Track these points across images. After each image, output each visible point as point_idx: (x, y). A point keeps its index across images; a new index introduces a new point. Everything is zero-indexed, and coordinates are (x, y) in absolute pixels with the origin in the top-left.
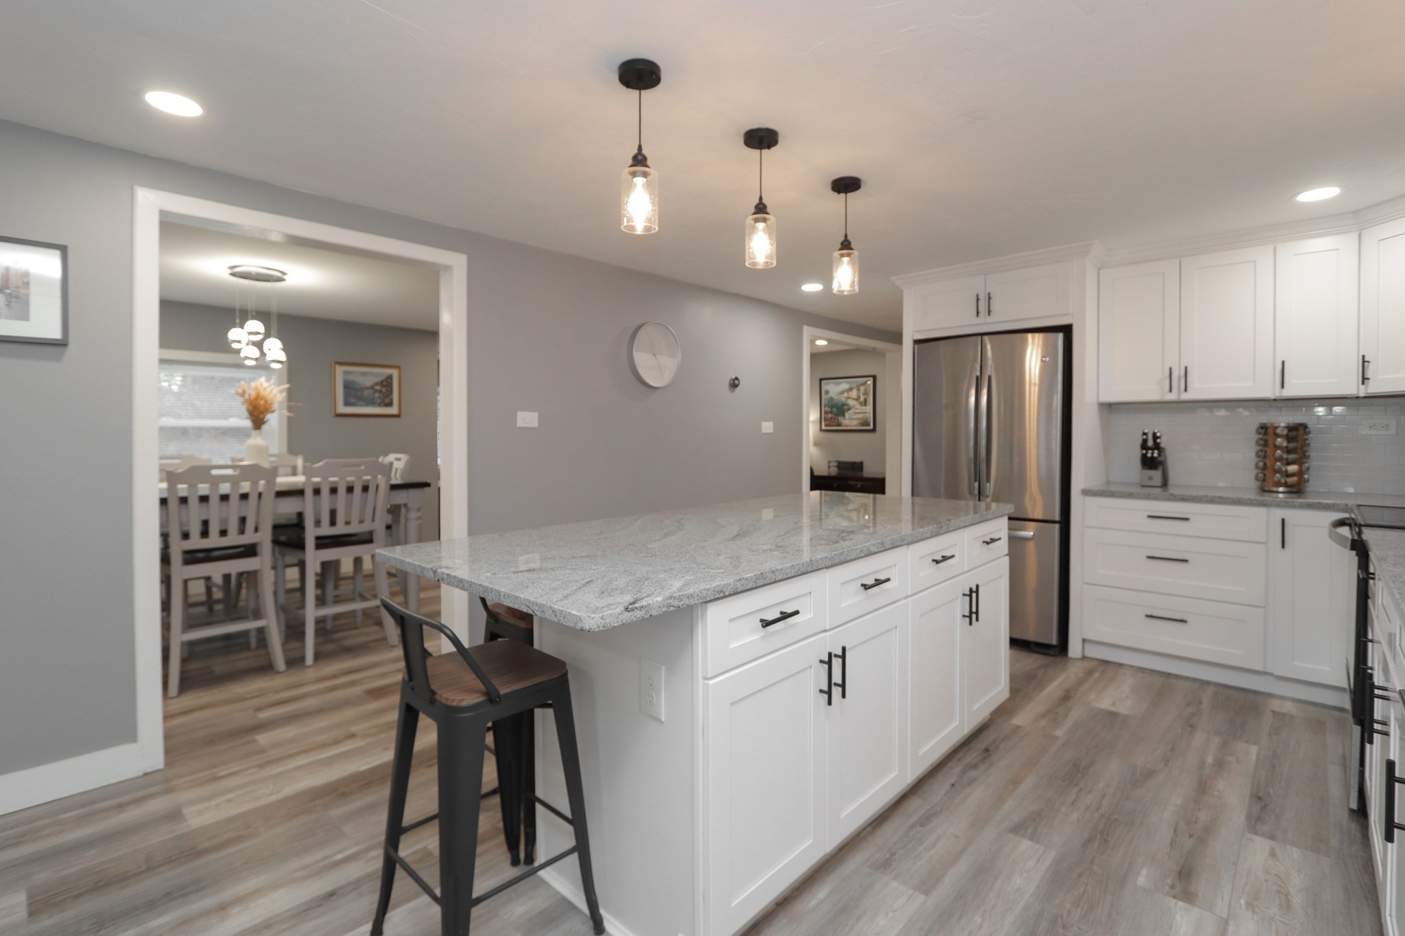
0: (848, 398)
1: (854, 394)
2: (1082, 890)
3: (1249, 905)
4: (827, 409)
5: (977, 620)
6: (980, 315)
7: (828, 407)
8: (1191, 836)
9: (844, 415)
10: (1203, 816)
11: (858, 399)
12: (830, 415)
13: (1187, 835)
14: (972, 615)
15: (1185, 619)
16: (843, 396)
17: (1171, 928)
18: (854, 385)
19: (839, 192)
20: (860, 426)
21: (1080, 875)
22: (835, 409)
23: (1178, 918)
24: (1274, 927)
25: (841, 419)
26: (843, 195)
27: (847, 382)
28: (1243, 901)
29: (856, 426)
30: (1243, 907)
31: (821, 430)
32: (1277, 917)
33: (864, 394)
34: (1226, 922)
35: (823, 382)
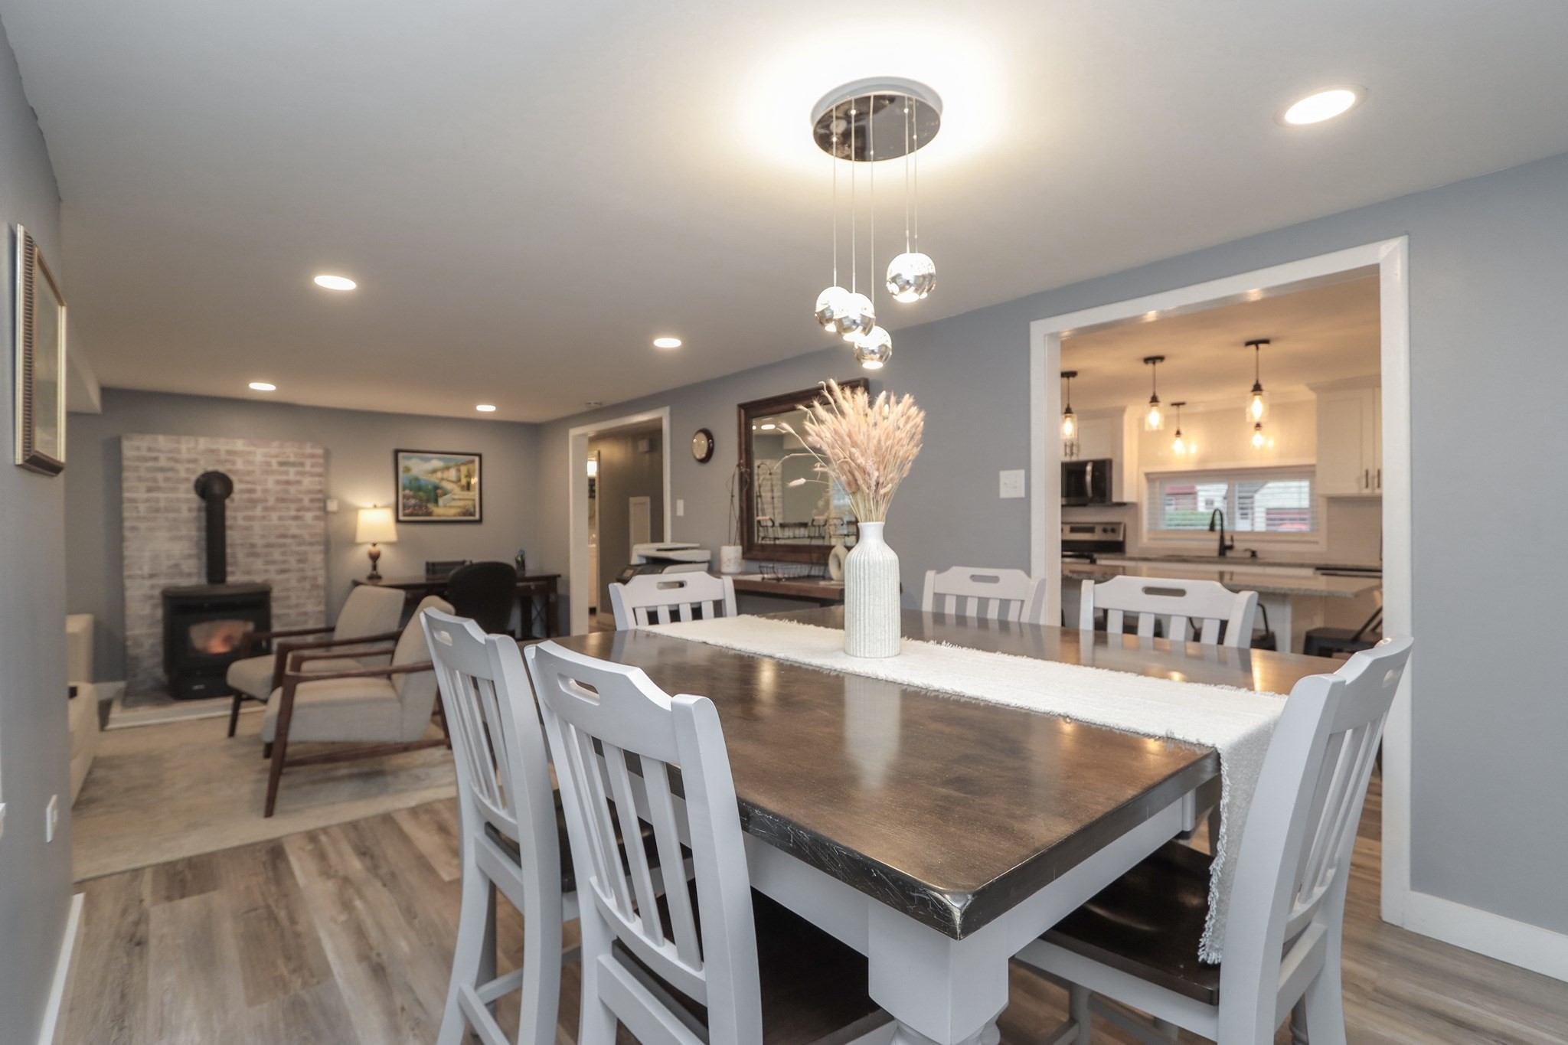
0: (443, 479)
1: (452, 474)
4: (407, 492)
7: (411, 489)
9: (436, 502)
11: (457, 482)
12: (413, 501)
16: (434, 476)
18: (451, 464)
20: (460, 516)
22: (421, 493)
25: (431, 507)
27: (440, 459)
29: (455, 516)
31: (398, 521)
33: (466, 477)
35: (401, 455)
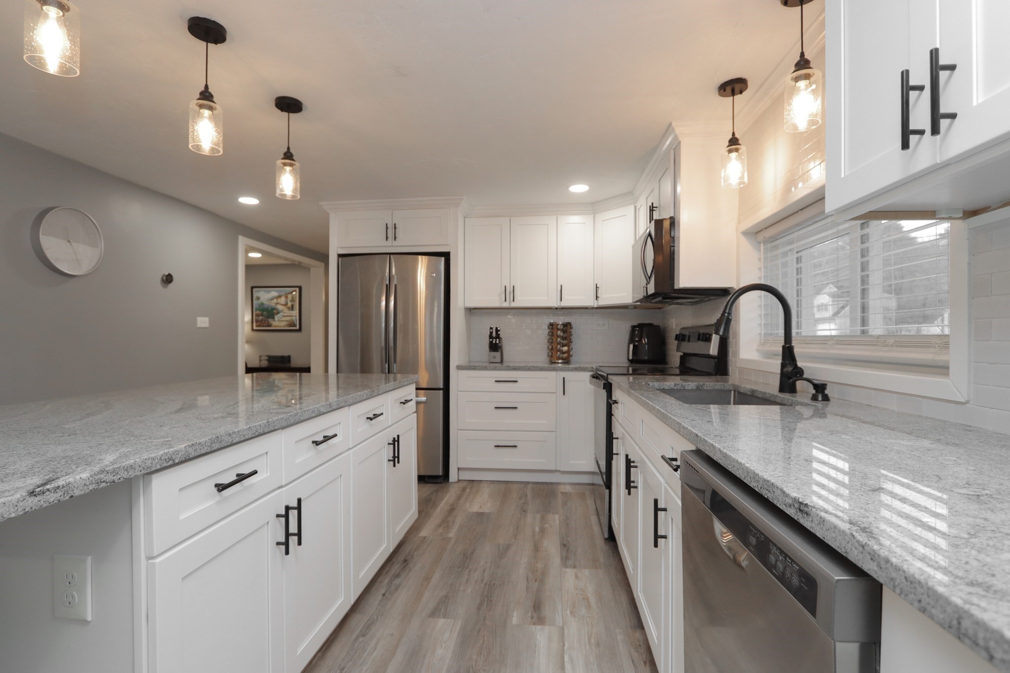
0: (277, 303)
1: (282, 300)
2: (481, 641)
3: (572, 612)
4: (258, 312)
5: (398, 462)
6: (388, 239)
7: (260, 311)
8: (536, 580)
9: (274, 318)
10: (540, 565)
11: (286, 305)
12: (261, 318)
13: (534, 581)
14: (395, 459)
15: (516, 445)
16: (272, 301)
17: (536, 646)
18: (283, 293)
19: (282, 110)
20: (288, 327)
21: (479, 631)
22: (265, 313)
23: (538, 637)
24: (585, 622)
25: (271, 321)
26: (285, 114)
27: (276, 291)
28: (568, 612)
29: (284, 327)
30: (569, 615)
31: (253, 330)
32: (586, 615)
33: (291, 301)
34: (562, 629)
35: (254, 290)
